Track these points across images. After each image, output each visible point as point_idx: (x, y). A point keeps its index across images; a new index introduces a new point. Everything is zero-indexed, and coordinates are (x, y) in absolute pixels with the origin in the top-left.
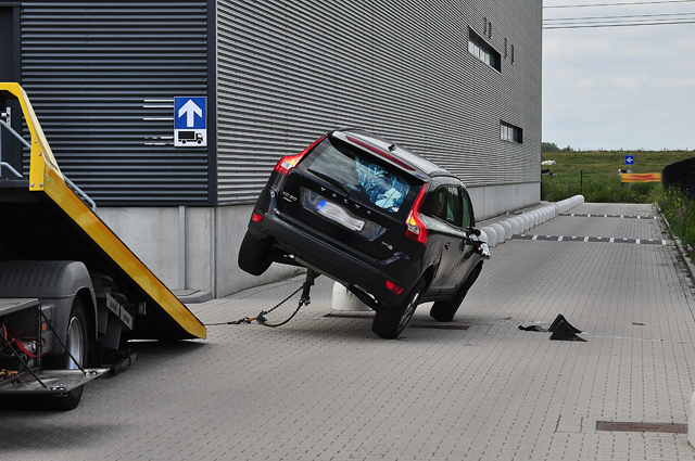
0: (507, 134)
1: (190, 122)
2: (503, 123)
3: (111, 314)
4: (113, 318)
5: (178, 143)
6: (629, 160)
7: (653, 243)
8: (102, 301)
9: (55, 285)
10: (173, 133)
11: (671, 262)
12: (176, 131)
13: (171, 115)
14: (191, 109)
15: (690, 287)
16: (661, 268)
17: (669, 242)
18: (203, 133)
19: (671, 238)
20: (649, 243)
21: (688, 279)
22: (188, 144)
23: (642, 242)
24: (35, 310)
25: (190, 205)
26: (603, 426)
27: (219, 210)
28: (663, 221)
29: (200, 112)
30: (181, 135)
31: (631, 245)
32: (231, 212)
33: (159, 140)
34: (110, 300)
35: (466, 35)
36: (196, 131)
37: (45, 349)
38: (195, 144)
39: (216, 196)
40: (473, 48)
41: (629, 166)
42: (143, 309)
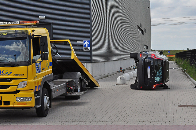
0: (145, 47)
1: (87, 46)
2: (144, 45)
3: (84, 82)
4: (85, 83)
5: (84, 50)
6: (169, 52)
7: (177, 69)
8: (83, 79)
9: (76, 76)
10: (83, 48)
11: (182, 73)
12: (84, 48)
13: (83, 44)
14: (87, 43)
15: (187, 78)
16: (180, 74)
18: (89, 48)
19: (180, 68)
21: (186, 76)
22: (86, 50)
23: (174, 69)
24: (73, 81)
25: (87, 63)
26: (179, 106)
27: (93, 64)
28: (177, 64)
29: (89, 44)
30: (85, 48)
31: (172, 69)
32: (95, 64)
33: (80, 49)
34: (84, 79)
35: (137, 27)
36: (88, 47)
37: (75, 88)
38: (88, 50)
39: (92, 61)
40: (138, 30)
42: (89, 81)
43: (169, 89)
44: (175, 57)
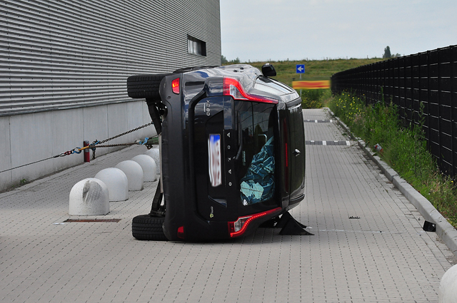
0: (193, 48)
2: (190, 38)
6: (300, 69)
7: (338, 144)
11: (360, 161)
15: (387, 183)
16: (354, 166)
17: (353, 142)
19: (352, 138)
20: (335, 144)
21: (382, 176)
23: (328, 143)
28: (339, 124)
31: (318, 146)
41: (301, 74)
43: (308, 234)
44: (329, 92)
